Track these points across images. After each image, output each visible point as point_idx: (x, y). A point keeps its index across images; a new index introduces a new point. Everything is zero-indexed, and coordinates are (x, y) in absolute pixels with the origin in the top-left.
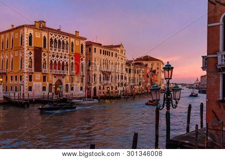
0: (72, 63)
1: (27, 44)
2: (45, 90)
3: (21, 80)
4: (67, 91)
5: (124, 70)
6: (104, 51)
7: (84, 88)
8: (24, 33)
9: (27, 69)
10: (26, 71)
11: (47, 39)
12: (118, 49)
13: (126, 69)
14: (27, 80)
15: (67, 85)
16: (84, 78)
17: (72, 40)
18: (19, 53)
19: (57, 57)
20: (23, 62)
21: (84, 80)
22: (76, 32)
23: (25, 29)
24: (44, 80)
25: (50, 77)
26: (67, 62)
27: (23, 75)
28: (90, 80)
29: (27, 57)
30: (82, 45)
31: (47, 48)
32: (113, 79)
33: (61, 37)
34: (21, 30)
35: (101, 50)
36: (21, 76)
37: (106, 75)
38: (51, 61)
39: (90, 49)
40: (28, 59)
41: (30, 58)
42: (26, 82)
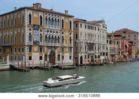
0: (63, 36)
1: (27, 22)
2: (42, 59)
3: (23, 51)
4: (59, 60)
5: (105, 41)
6: (88, 26)
7: (72, 57)
8: (25, 14)
9: (28, 43)
10: (26, 44)
11: (43, 18)
12: (100, 24)
13: (107, 41)
14: (28, 51)
15: (59, 55)
16: (72, 49)
17: (63, 18)
18: (21, 30)
19: (51, 32)
20: (25, 37)
21: (72, 51)
22: (65, 11)
23: (26, 10)
24: (41, 51)
25: (46, 48)
26: (58, 36)
27: (25, 48)
28: (77, 51)
29: (28, 33)
30: (70, 22)
31: (43, 25)
32: (96, 49)
33: (53, 16)
34: (23, 12)
35: (86, 25)
36: (23, 48)
37: (91, 46)
38: (46, 35)
39: (77, 24)
40: (29, 34)
41: (30, 33)
42: (27, 53)
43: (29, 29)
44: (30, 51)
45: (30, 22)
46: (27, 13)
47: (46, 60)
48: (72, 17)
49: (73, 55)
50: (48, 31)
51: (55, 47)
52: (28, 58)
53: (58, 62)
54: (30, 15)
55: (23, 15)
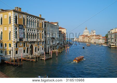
0: (38, 33)
2: (25, 52)
3: (10, 47)
6: (51, 26)
8: (12, 15)
11: (25, 19)
15: (36, 48)
17: (38, 20)
19: (31, 30)
23: (13, 12)
24: (24, 46)
30: (43, 23)
31: (25, 25)
33: (32, 18)
34: (10, 13)
36: (10, 44)
37: (53, 39)
38: (28, 33)
39: (45, 25)
41: (16, 32)
42: (15, 48)
44: (17, 46)
45: (16, 23)
46: (14, 15)
47: (27, 52)
48: (43, 19)
49: (44, 47)
50: (29, 30)
52: (15, 52)
54: (16, 17)
55: (10, 16)
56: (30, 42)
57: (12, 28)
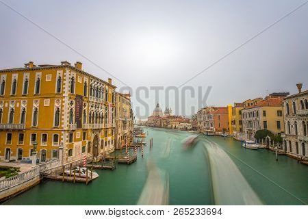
0: (106, 113)
1: (69, 90)
2: (84, 152)
3: (56, 141)
7: (113, 141)
8: (64, 76)
9: (67, 126)
10: (66, 128)
14: (67, 141)
15: (102, 141)
16: (114, 130)
17: (107, 88)
18: (52, 102)
19: (96, 107)
21: (114, 133)
22: (109, 79)
24: (84, 138)
26: (102, 114)
27: (62, 135)
29: (68, 109)
30: (113, 94)
31: (87, 96)
33: (99, 84)
34: (59, 72)
36: (56, 136)
38: (90, 112)
40: (69, 111)
41: (71, 109)
42: (67, 143)
43: (69, 102)
44: (71, 141)
45: (72, 91)
46: (70, 75)
47: (89, 152)
48: (114, 87)
49: (114, 138)
50: (92, 106)
51: (99, 130)
52: (67, 152)
53: (102, 151)
54: (73, 79)
55: (60, 77)
56: (94, 130)
57: (64, 102)
